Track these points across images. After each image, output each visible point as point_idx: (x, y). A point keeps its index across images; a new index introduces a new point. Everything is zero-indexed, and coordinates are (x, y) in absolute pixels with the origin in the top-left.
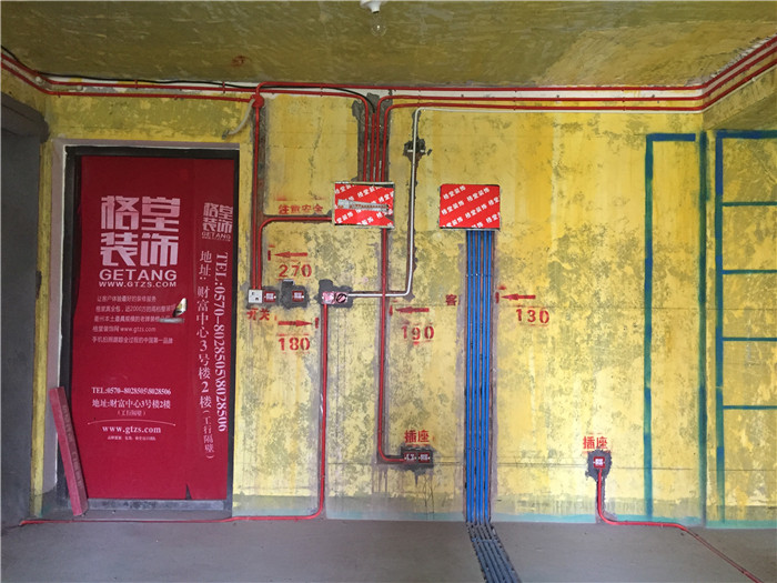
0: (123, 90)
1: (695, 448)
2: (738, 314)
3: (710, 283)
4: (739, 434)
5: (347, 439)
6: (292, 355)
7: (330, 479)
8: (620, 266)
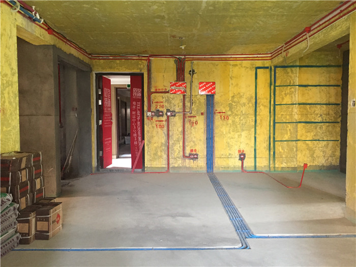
0: (112, 58)
1: (268, 152)
2: (279, 116)
3: (272, 108)
4: (279, 148)
5: (175, 151)
6: (159, 130)
7: (171, 162)
8: (248, 104)
